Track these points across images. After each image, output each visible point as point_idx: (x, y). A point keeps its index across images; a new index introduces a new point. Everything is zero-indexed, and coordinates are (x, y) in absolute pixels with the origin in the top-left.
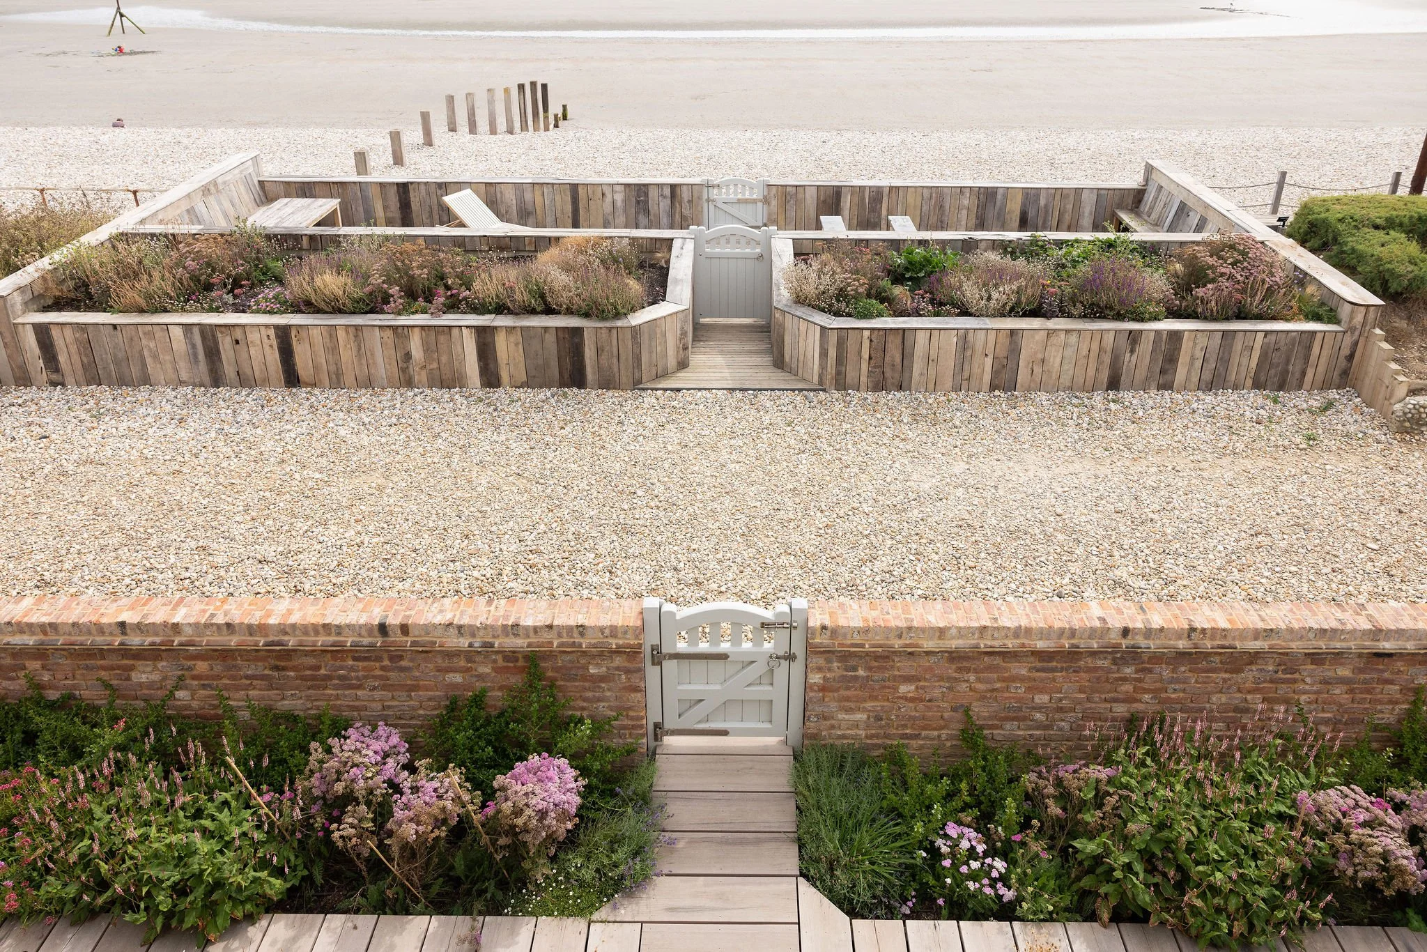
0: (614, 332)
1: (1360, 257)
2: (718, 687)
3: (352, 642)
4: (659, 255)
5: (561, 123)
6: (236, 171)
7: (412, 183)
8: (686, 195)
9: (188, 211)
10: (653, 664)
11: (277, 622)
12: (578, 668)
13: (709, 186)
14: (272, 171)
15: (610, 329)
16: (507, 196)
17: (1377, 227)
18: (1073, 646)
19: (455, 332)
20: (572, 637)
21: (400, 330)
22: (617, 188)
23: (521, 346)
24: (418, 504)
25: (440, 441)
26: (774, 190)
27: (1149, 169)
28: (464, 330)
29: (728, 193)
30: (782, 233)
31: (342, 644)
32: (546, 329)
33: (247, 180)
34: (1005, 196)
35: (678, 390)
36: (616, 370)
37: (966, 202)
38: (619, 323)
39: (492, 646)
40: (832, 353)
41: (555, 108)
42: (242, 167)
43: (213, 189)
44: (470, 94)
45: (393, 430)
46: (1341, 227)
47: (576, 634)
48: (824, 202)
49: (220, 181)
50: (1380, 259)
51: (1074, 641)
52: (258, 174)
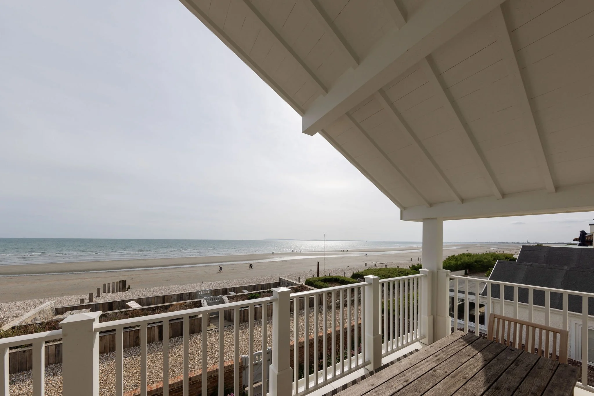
0: (195, 320)
1: (317, 285)
2: (256, 372)
3: (176, 387)
4: (198, 304)
5: (128, 290)
6: (49, 306)
7: (114, 302)
8: (192, 295)
9: (34, 319)
10: (244, 370)
11: (155, 388)
12: (230, 376)
13: (198, 292)
14: (59, 306)
15: (194, 319)
16: (144, 301)
17: (317, 281)
18: (312, 342)
19: (153, 328)
20: (229, 368)
21: (136, 331)
22: (175, 295)
23: (171, 328)
24: (154, 369)
25: (153, 355)
26: (213, 291)
27: (280, 279)
28: (156, 327)
29: (202, 293)
30: (225, 296)
31: (174, 388)
32: (178, 322)
33: (52, 309)
34: (258, 286)
35: (210, 330)
36: (195, 328)
37: (251, 288)
38: (196, 318)
39: (212, 376)
40: (242, 315)
41: (127, 287)
42: (51, 305)
43: (42, 312)
44: (109, 283)
45: (136, 356)
46: (313, 282)
47: (230, 367)
48: (224, 292)
49: (44, 309)
50: (320, 285)
51: (311, 341)
52: (55, 307)
